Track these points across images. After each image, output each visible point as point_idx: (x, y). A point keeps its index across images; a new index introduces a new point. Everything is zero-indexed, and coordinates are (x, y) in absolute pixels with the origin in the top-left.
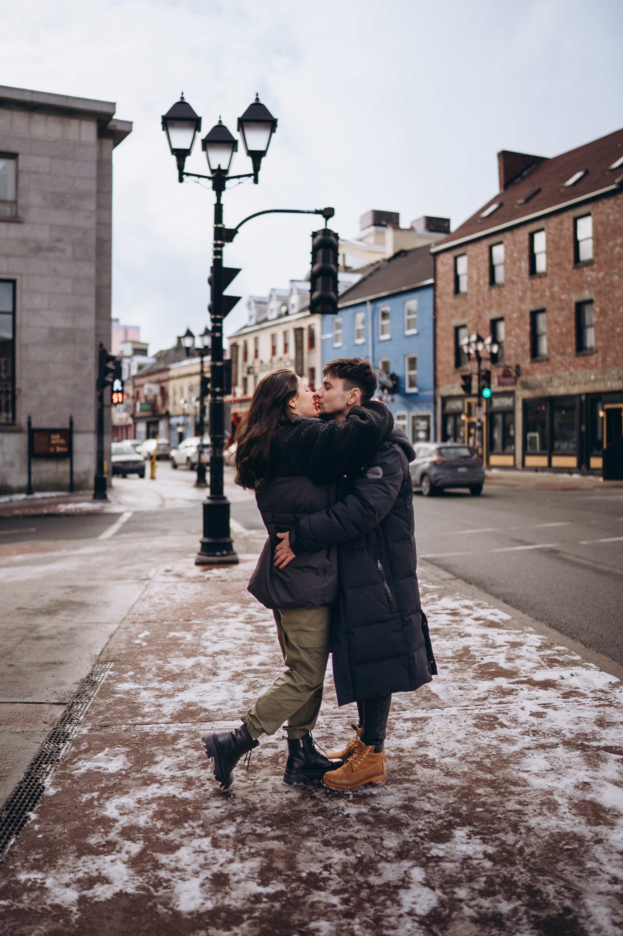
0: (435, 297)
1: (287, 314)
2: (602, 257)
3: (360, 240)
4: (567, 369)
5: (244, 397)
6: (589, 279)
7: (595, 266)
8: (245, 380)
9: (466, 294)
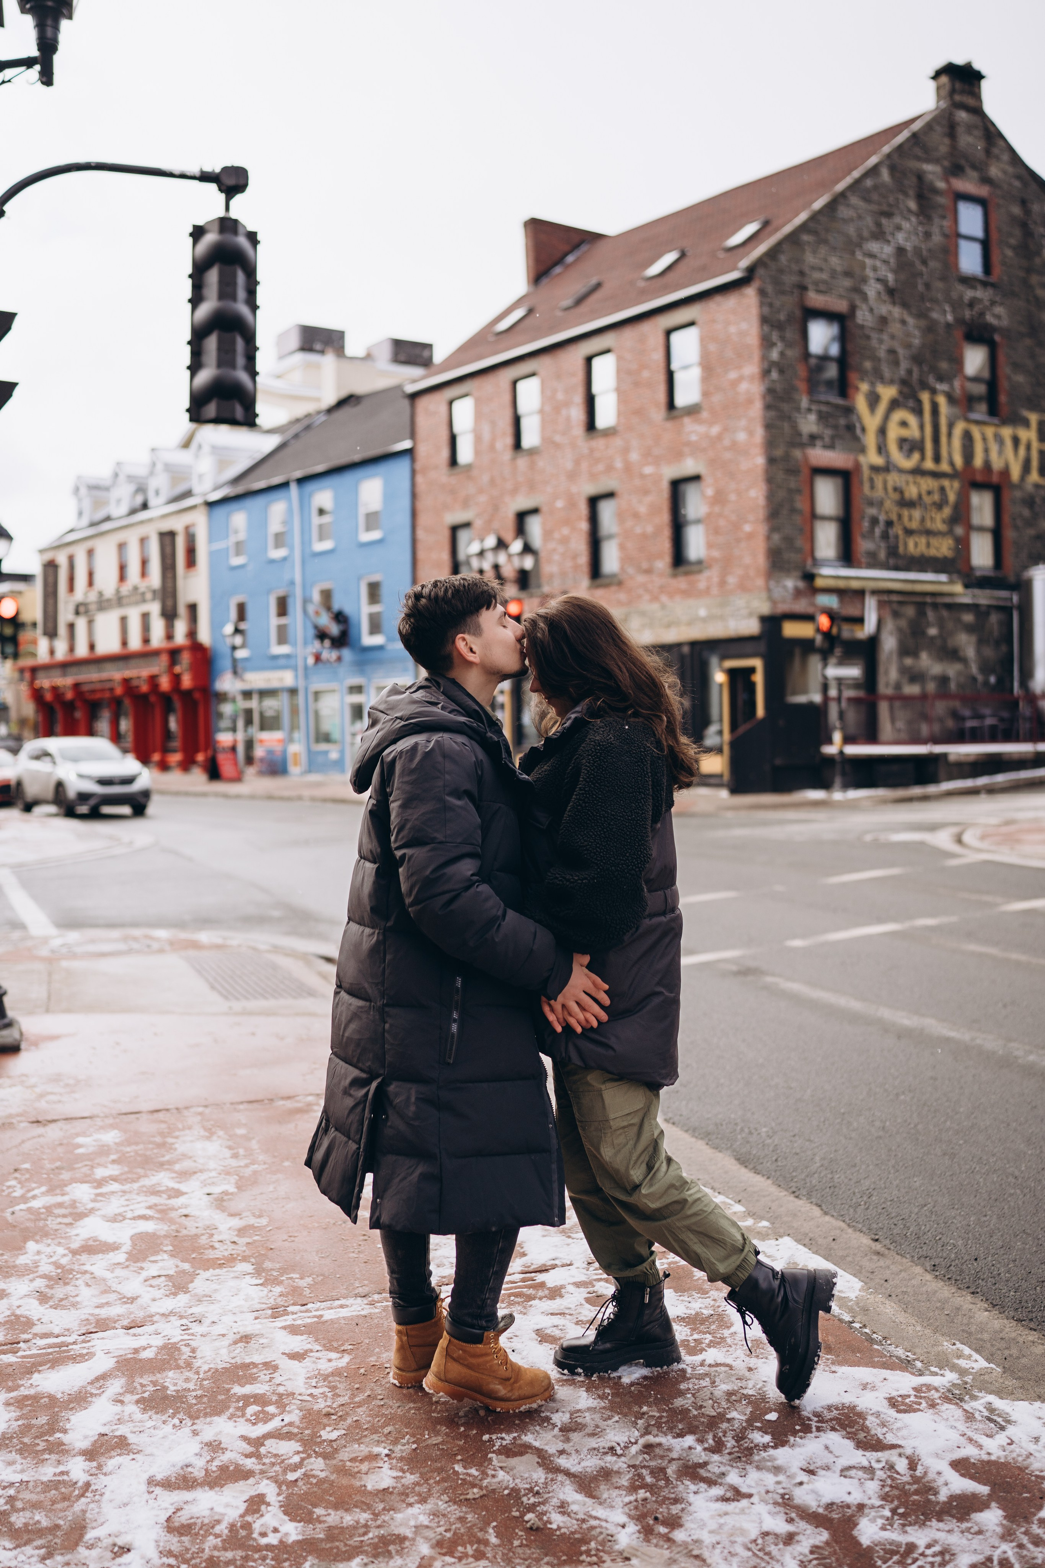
0: (413, 473)
1: (145, 506)
2: (717, 398)
3: (279, 377)
4: (655, 599)
5: (69, 658)
6: (694, 438)
7: (705, 415)
8: (71, 627)
9: (469, 467)
